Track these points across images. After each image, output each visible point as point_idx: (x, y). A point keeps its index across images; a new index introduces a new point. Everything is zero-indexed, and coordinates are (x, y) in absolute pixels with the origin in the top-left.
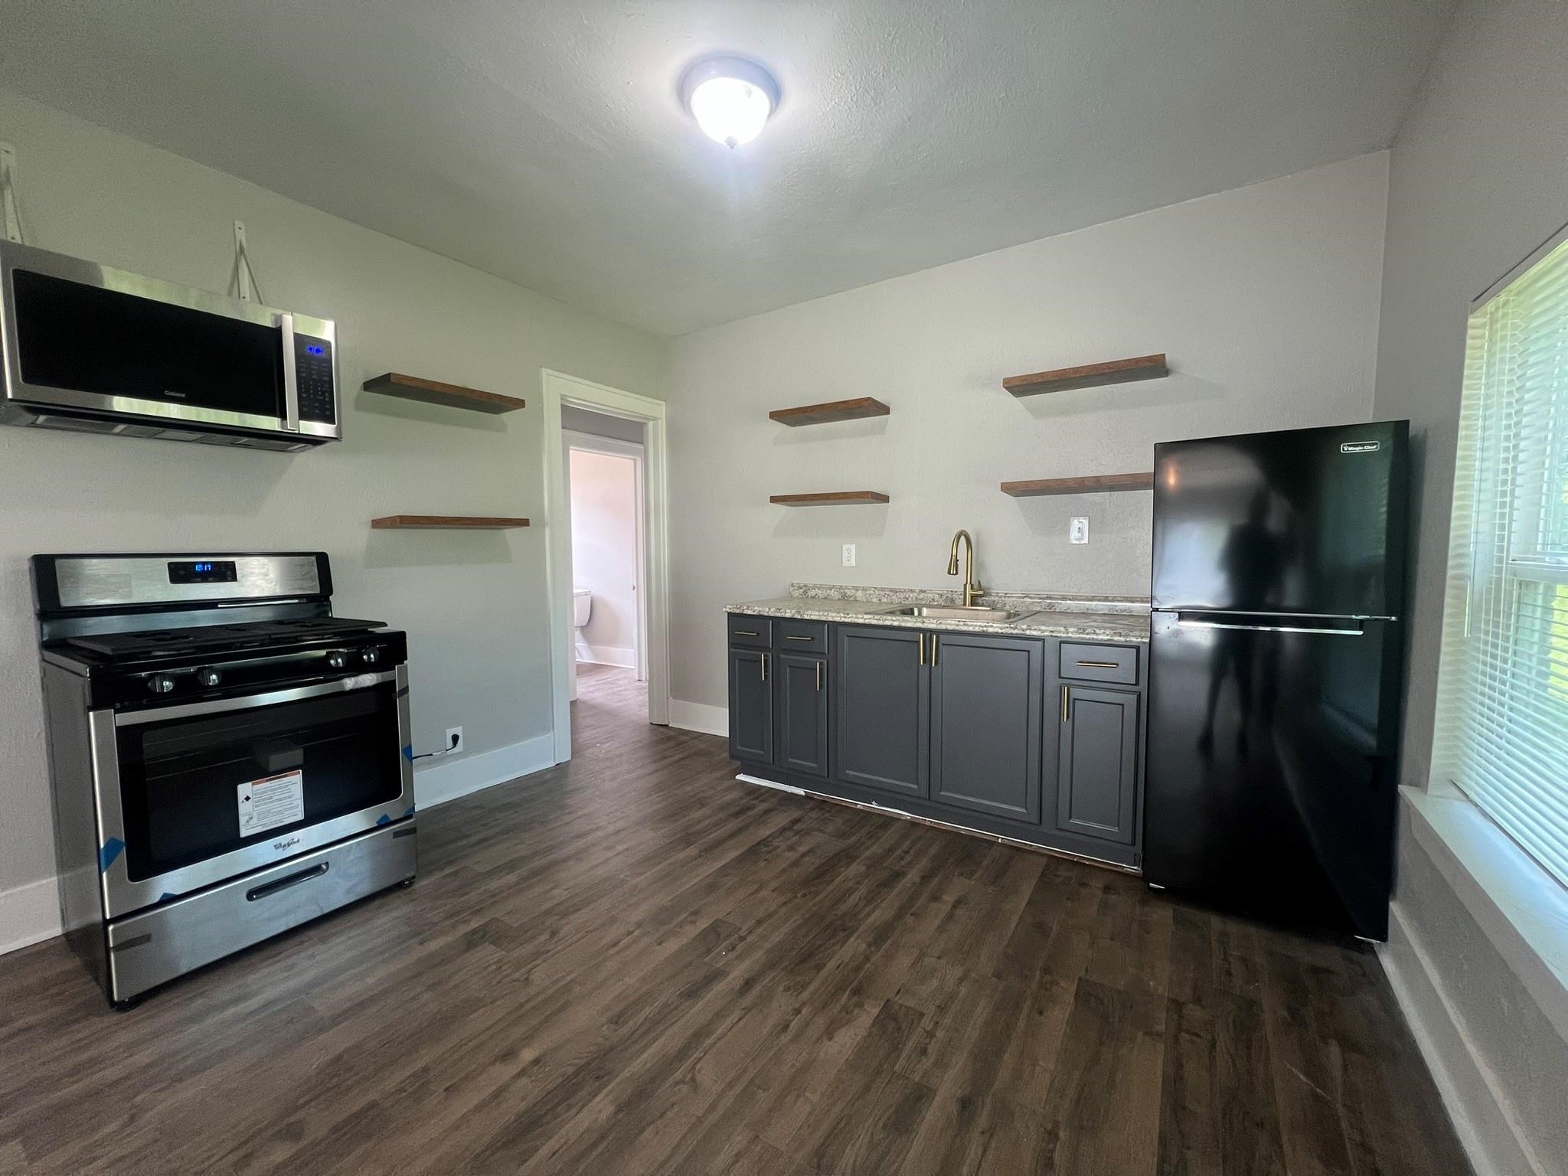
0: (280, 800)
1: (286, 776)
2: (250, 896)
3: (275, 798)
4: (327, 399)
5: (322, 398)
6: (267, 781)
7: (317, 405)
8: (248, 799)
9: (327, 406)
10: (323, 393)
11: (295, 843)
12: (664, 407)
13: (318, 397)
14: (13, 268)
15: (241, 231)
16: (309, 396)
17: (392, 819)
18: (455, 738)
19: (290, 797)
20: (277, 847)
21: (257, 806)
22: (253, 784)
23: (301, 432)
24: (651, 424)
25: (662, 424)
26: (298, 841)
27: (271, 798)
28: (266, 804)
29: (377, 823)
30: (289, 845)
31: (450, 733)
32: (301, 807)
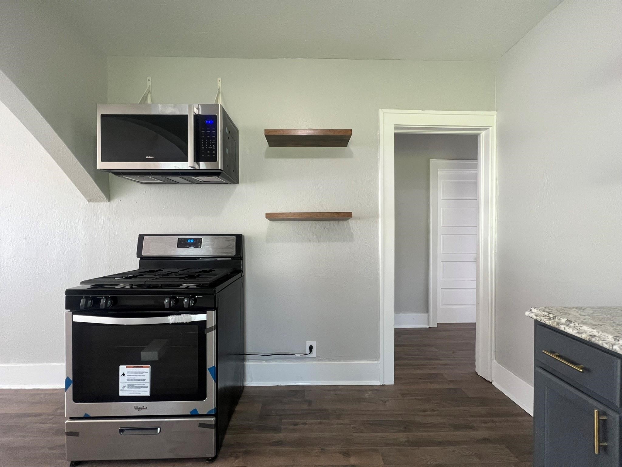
0: (139, 380)
1: (142, 367)
2: (121, 431)
3: (137, 378)
4: (214, 148)
5: (211, 148)
6: (133, 367)
7: (209, 152)
8: (124, 375)
9: (214, 152)
10: (212, 145)
11: (145, 409)
12: (495, 116)
13: (209, 148)
14: (101, 114)
15: (220, 82)
16: (205, 148)
17: (200, 413)
18: (311, 348)
19: (144, 380)
20: (136, 408)
21: (128, 380)
22: (127, 367)
23: (200, 168)
24: (483, 134)
25: (493, 132)
26: (146, 408)
27: (135, 378)
28: (132, 380)
29: (191, 412)
30: (141, 409)
31: (309, 343)
32: (149, 388)
